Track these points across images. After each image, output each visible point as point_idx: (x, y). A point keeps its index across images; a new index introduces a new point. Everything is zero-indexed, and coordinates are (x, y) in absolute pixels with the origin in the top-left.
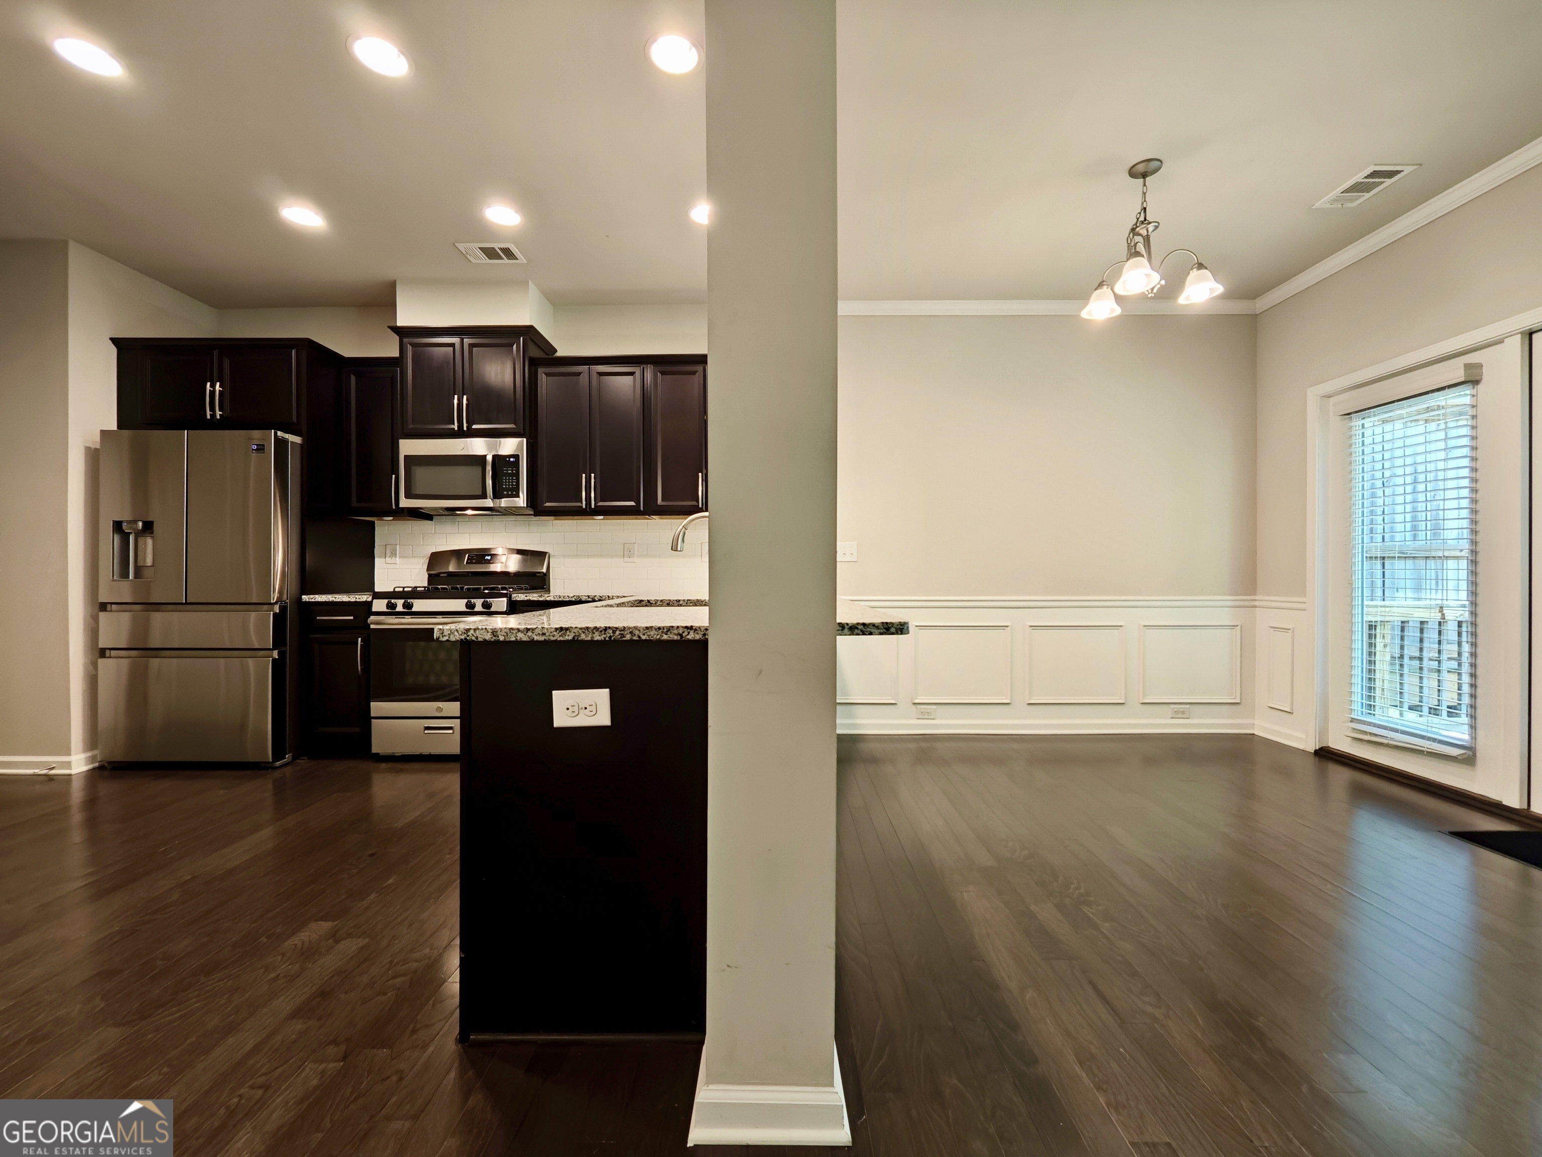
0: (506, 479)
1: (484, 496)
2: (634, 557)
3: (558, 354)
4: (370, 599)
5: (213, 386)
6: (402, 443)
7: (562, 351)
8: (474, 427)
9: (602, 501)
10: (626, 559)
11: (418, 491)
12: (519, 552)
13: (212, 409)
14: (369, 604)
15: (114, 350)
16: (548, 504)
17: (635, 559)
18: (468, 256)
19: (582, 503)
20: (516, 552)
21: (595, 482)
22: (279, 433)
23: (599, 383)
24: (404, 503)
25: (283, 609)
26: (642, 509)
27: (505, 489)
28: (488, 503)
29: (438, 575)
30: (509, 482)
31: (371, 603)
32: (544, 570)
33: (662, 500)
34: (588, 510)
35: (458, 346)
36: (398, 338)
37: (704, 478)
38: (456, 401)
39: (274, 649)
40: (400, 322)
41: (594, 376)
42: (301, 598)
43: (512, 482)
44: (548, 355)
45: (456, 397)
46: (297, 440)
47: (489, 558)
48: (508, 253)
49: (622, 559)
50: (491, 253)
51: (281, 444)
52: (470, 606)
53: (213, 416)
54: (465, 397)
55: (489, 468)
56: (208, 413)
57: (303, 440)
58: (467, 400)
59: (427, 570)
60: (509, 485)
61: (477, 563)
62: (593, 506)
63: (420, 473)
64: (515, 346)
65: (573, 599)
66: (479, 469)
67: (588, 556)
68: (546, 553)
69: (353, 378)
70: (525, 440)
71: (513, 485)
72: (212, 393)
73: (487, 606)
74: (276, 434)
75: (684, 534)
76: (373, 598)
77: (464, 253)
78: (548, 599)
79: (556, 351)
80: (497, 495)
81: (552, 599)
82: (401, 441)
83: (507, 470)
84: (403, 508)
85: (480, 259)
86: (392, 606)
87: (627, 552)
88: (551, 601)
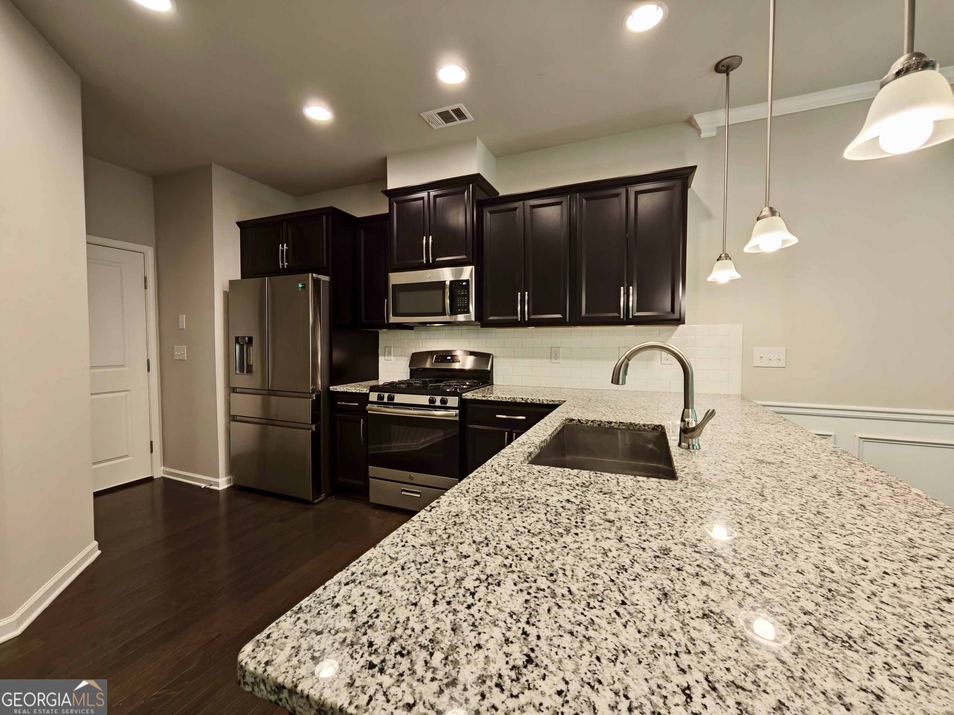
0: (460, 300)
1: (444, 313)
2: (559, 358)
3: (500, 195)
4: (368, 392)
5: (283, 246)
6: (391, 275)
7: (502, 192)
8: (438, 259)
9: (534, 314)
10: (553, 360)
11: (401, 310)
12: (472, 353)
13: (283, 262)
14: (367, 395)
15: (238, 230)
16: (491, 318)
17: (561, 361)
18: (430, 123)
19: (517, 316)
20: (469, 353)
21: (528, 299)
22: (314, 275)
23: (532, 213)
24: (393, 320)
25: (318, 397)
26: (568, 320)
27: (460, 307)
28: (446, 318)
29: (416, 370)
30: (462, 302)
31: (369, 394)
32: (489, 369)
33: (586, 313)
34: (522, 322)
35: (426, 199)
36: (387, 199)
37: (625, 291)
38: (424, 241)
39: (312, 423)
40: (389, 187)
41: (528, 209)
42: (329, 389)
43: (464, 302)
44: (490, 196)
45: (425, 237)
46: (326, 278)
47: (449, 358)
48: (460, 114)
49: (549, 361)
50: (446, 117)
51: (316, 282)
52: (432, 401)
53: (283, 266)
54: (431, 237)
55: (447, 291)
56: (281, 264)
57: (330, 279)
58: (432, 239)
59: (409, 366)
60: (462, 304)
61: (441, 362)
62: (526, 319)
63: (403, 297)
64: (466, 193)
65: (510, 400)
66: (440, 292)
67: (522, 358)
68: (490, 354)
69: (362, 232)
70: (474, 267)
71: (464, 304)
72: (282, 251)
73: (444, 402)
74: (312, 276)
75: (627, 365)
76: (370, 391)
77: (427, 121)
78: (490, 399)
79: (498, 193)
80: (454, 312)
81: (493, 399)
82: (390, 274)
83: (461, 292)
84: (392, 324)
85: (439, 124)
86: (380, 398)
87: (554, 355)
88: (492, 401)
